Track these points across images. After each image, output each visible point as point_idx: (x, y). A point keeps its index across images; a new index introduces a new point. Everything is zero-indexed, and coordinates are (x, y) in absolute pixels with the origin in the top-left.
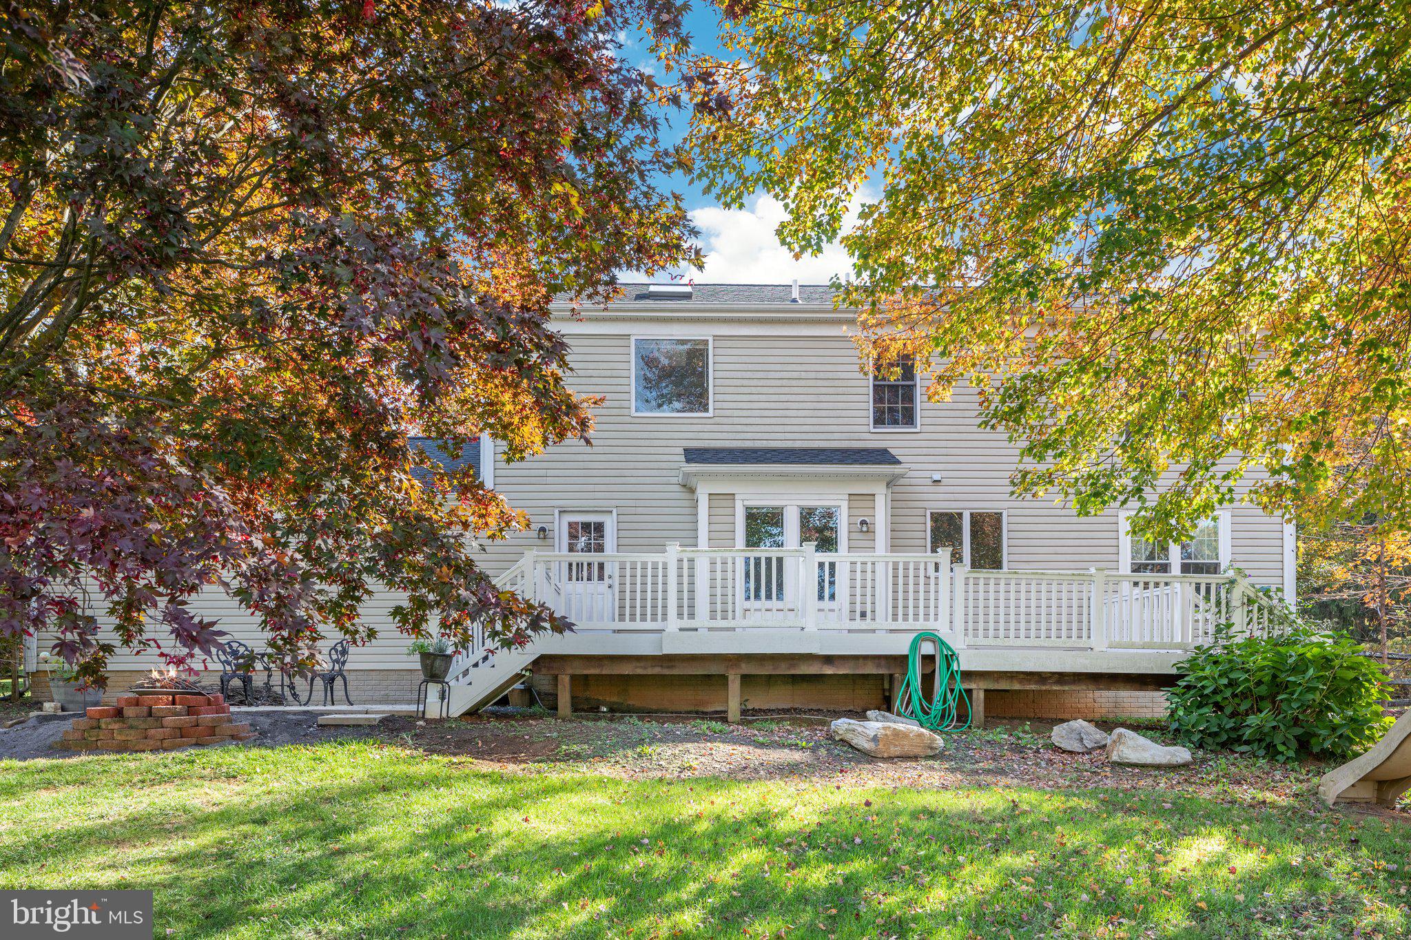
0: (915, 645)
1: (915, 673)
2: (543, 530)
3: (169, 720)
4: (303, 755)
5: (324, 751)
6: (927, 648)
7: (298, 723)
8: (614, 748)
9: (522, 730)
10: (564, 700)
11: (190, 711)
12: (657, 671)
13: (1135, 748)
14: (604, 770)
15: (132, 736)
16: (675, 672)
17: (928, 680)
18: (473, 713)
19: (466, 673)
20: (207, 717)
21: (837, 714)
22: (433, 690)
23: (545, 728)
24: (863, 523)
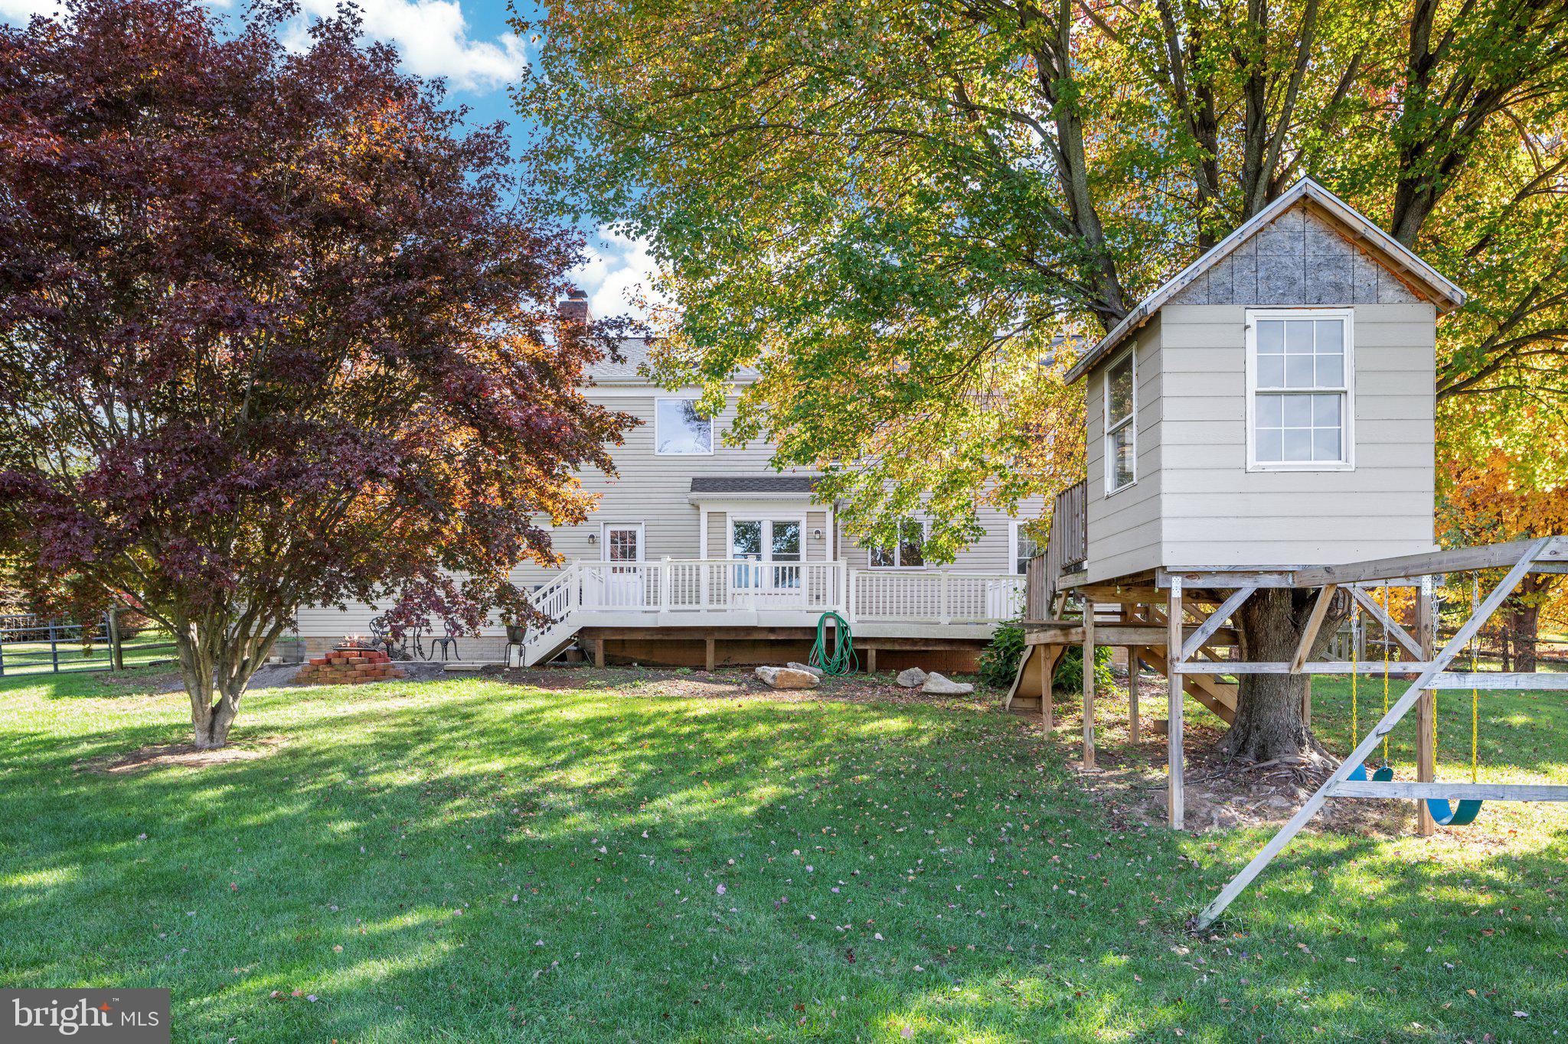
0: (822, 621)
1: (822, 637)
2: (592, 537)
3: (359, 667)
4: (441, 686)
5: (452, 683)
6: (831, 623)
7: (432, 669)
8: (620, 682)
9: (569, 673)
10: (599, 657)
11: (371, 661)
12: (659, 637)
13: (936, 684)
14: (610, 693)
15: (338, 675)
16: (671, 638)
17: (830, 643)
18: (540, 664)
19: (536, 638)
20: (381, 665)
21: (760, 665)
22: (515, 649)
23: (584, 672)
24: (817, 532)
